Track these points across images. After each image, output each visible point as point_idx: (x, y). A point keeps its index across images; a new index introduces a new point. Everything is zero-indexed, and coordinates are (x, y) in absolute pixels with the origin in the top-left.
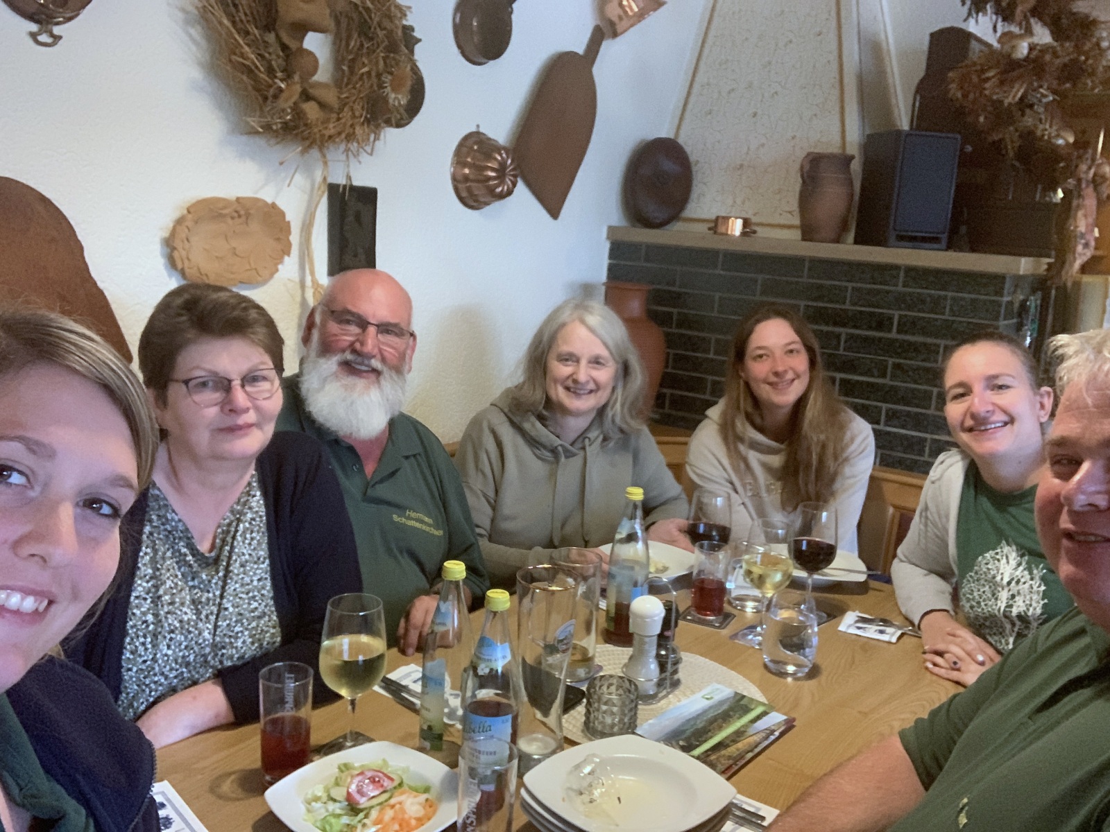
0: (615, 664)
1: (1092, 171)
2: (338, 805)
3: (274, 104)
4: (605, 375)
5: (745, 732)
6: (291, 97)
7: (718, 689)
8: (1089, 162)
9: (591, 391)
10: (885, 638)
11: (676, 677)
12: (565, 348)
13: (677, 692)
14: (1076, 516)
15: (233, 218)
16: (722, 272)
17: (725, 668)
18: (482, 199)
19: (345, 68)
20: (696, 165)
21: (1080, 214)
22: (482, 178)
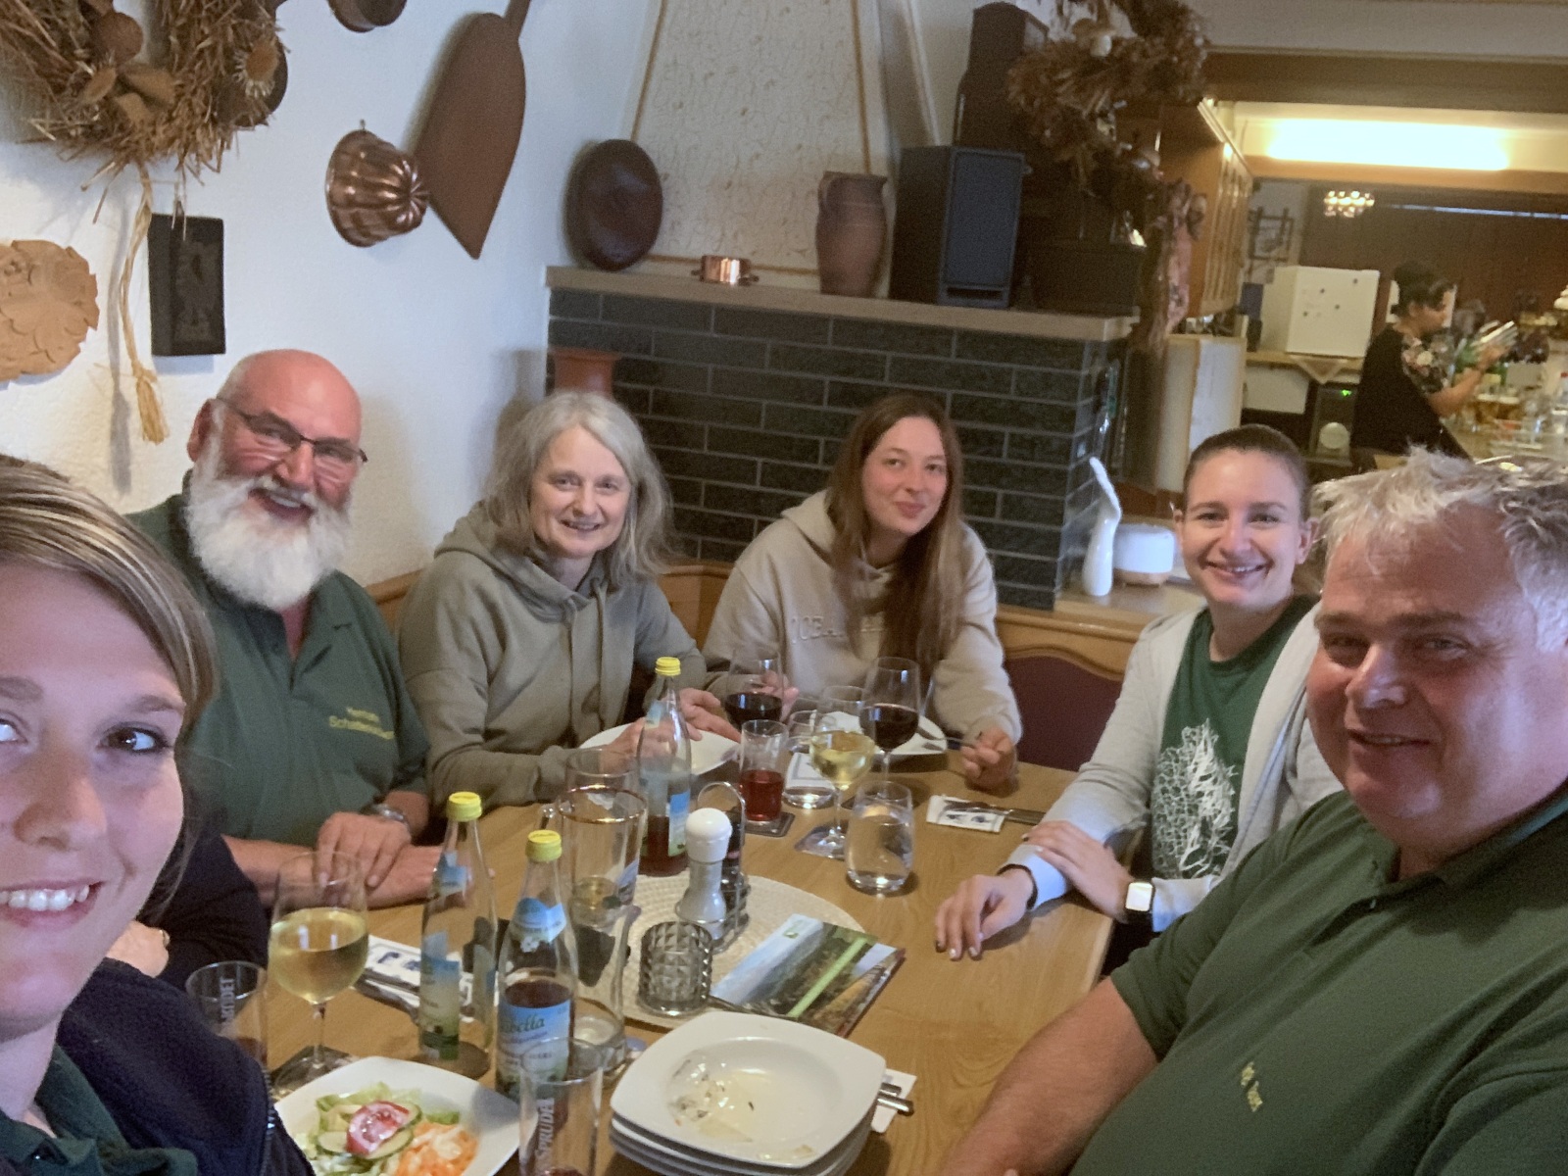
0: (655, 902)
1: (1187, 206)
2: (336, 1159)
3: (76, 100)
4: (616, 503)
5: (849, 975)
6: (100, 88)
7: (800, 921)
8: (1183, 194)
9: (597, 526)
10: (986, 827)
11: (743, 912)
12: (561, 466)
13: (747, 931)
14: (1366, 714)
15: (7, 273)
16: (716, 336)
17: (799, 891)
18: (375, 232)
19: (173, 39)
20: (665, 179)
21: (1173, 261)
22: (375, 201)
